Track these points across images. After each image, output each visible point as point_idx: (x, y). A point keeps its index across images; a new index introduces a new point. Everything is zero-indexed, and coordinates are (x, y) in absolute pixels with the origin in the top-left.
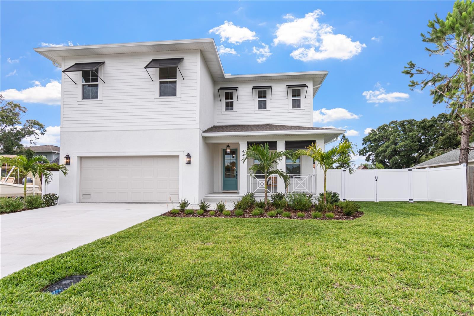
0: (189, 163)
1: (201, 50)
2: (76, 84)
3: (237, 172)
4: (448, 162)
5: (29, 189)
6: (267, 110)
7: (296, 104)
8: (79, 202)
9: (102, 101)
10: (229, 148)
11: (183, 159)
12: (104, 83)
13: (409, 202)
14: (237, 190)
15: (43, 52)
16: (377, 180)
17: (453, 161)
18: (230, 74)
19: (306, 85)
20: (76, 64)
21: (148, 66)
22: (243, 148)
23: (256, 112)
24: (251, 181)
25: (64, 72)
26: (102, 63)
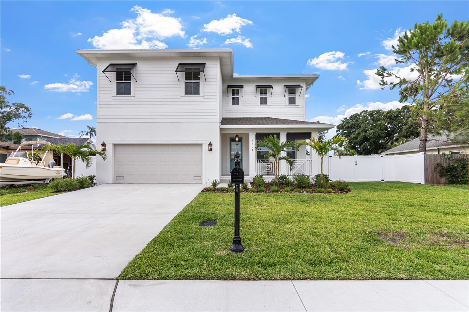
0: (210, 150)
1: (220, 58)
2: (110, 81)
3: (242, 157)
4: (411, 149)
5: (58, 172)
6: (268, 105)
7: (292, 101)
8: (113, 183)
9: (135, 96)
10: (238, 137)
11: (206, 147)
12: (136, 81)
13: (381, 182)
16: (356, 165)
17: (414, 149)
18: (237, 75)
19: (300, 85)
20: (111, 65)
21: (178, 70)
22: (252, 138)
23: (258, 107)
24: (257, 165)
25: (104, 72)
26: (135, 65)
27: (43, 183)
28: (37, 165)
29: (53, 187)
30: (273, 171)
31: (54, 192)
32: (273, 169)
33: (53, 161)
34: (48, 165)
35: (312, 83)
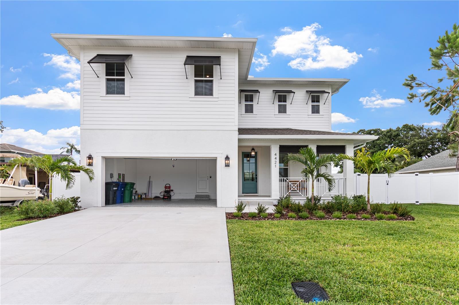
0: (227, 165)
1: (239, 50)
2: (98, 77)
3: (256, 175)
5: (32, 192)
6: (287, 114)
8: (104, 206)
9: (130, 97)
10: (254, 151)
11: (221, 162)
12: (132, 78)
13: (415, 204)
14: (257, 193)
15: (60, 39)
16: (388, 184)
18: (253, 77)
19: (326, 91)
20: (98, 55)
21: (186, 63)
22: (275, 152)
23: (276, 116)
24: (281, 184)
25: (89, 63)
26: (129, 56)
27: (11, 205)
28: (3, 183)
29: (21, 213)
30: (300, 191)
31: (24, 219)
32: (300, 189)
33: (26, 179)
34: (19, 182)
35: (337, 89)
